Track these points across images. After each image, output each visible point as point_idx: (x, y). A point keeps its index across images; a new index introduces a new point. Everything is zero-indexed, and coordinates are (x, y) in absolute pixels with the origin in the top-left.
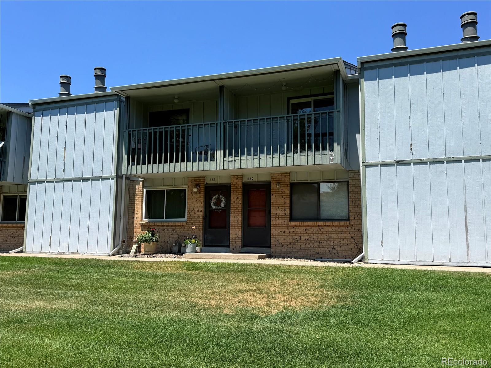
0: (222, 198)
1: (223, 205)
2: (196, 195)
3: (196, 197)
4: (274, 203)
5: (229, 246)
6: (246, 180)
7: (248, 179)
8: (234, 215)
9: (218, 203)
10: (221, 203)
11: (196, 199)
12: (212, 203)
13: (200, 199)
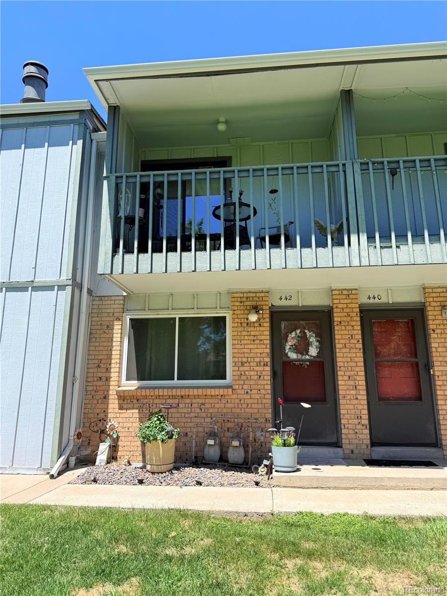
0: (310, 336)
6: (364, 300)
7: (369, 298)
9: (302, 346)
12: (287, 347)
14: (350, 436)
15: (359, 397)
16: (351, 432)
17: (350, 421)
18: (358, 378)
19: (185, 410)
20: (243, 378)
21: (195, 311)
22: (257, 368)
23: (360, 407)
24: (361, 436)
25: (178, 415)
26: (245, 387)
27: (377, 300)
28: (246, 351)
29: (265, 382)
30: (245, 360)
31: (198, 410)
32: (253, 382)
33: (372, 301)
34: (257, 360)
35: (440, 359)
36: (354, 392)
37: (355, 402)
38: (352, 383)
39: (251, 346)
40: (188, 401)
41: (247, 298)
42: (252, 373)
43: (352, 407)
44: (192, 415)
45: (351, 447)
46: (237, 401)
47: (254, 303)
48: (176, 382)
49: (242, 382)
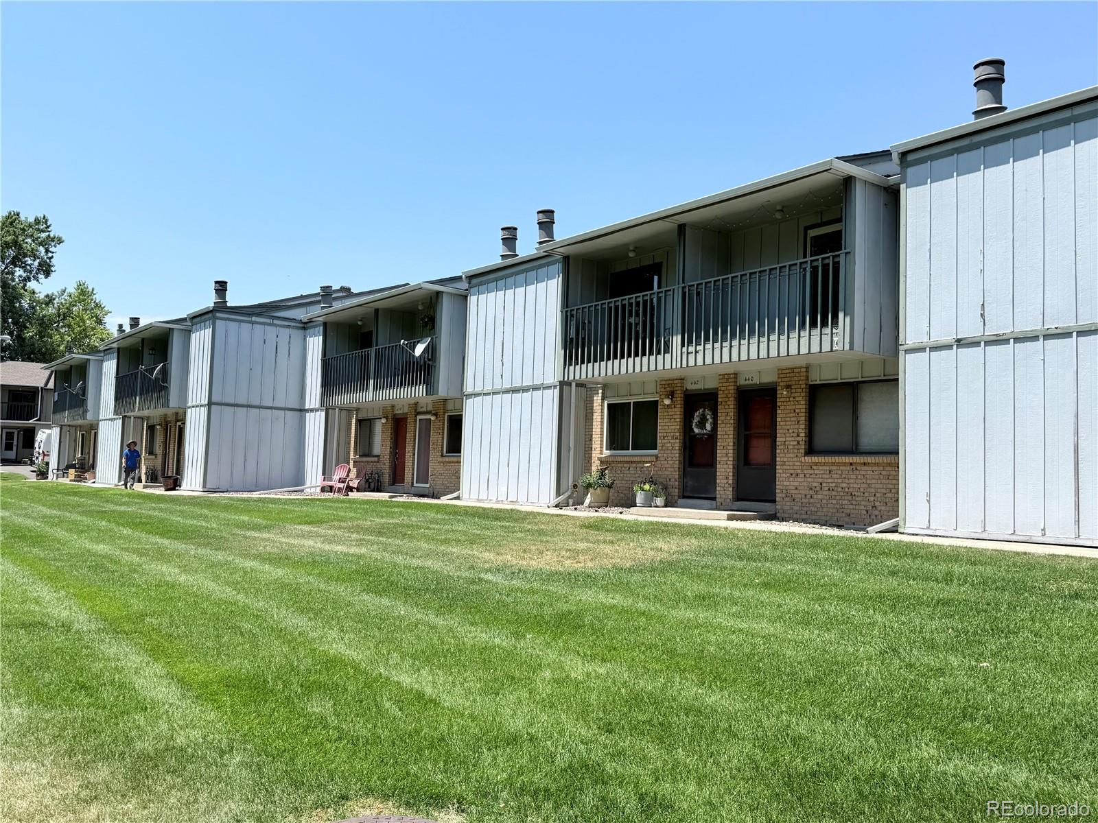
0: (708, 414)
1: (708, 427)
2: (669, 410)
3: (670, 413)
4: (782, 423)
5: (714, 499)
6: (742, 382)
7: (746, 380)
8: (723, 444)
9: (702, 424)
10: (707, 424)
11: (670, 417)
12: (694, 424)
13: (676, 417)
14: (721, 492)
15: (729, 463)
16: (722, 489)
17: (722, 481)
18: (729, 448)
19: (633, 472)
20: (664, 448)
21: (642, 396)
22: (672, 441)
23: (728, 470)
24: (727, 493)
25: (629, 475)
26: (665, 455)
27: (750, 382)
28: (667, 427)
29: (676, 452)
30: (665, 434)
31: (639, 472)
32: (669, 452)
33: (747, 382)
34: (672, 434)
35: (781, 431)
36: (725, 459)
37: (725, 466)
38: (725, 451)
39: (669, 424)
40: (634, 465)
41: (668, 384)
42: (669, 445)
43: (724, 470)
44: (637, 475)
45: (721, 500)
46: (660, 466)
47: (672, 389)
48: (631, 452)
49: (663, 452)
